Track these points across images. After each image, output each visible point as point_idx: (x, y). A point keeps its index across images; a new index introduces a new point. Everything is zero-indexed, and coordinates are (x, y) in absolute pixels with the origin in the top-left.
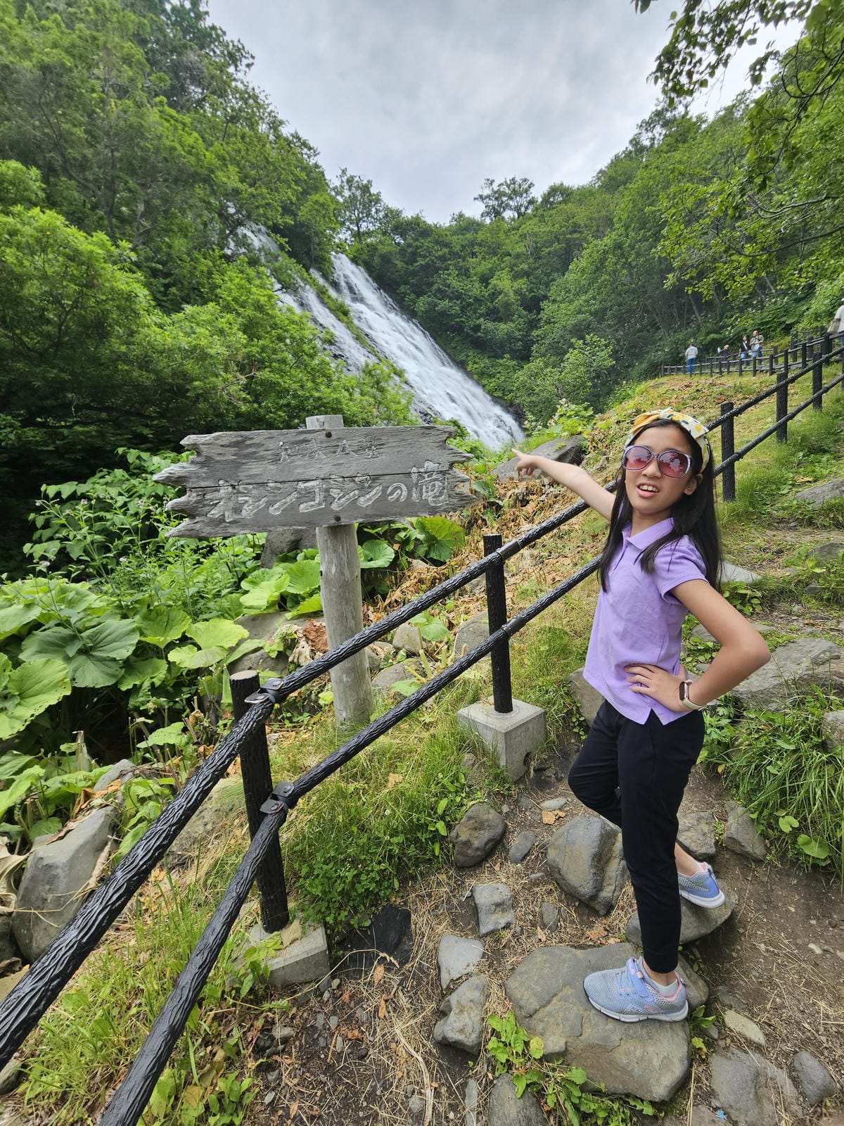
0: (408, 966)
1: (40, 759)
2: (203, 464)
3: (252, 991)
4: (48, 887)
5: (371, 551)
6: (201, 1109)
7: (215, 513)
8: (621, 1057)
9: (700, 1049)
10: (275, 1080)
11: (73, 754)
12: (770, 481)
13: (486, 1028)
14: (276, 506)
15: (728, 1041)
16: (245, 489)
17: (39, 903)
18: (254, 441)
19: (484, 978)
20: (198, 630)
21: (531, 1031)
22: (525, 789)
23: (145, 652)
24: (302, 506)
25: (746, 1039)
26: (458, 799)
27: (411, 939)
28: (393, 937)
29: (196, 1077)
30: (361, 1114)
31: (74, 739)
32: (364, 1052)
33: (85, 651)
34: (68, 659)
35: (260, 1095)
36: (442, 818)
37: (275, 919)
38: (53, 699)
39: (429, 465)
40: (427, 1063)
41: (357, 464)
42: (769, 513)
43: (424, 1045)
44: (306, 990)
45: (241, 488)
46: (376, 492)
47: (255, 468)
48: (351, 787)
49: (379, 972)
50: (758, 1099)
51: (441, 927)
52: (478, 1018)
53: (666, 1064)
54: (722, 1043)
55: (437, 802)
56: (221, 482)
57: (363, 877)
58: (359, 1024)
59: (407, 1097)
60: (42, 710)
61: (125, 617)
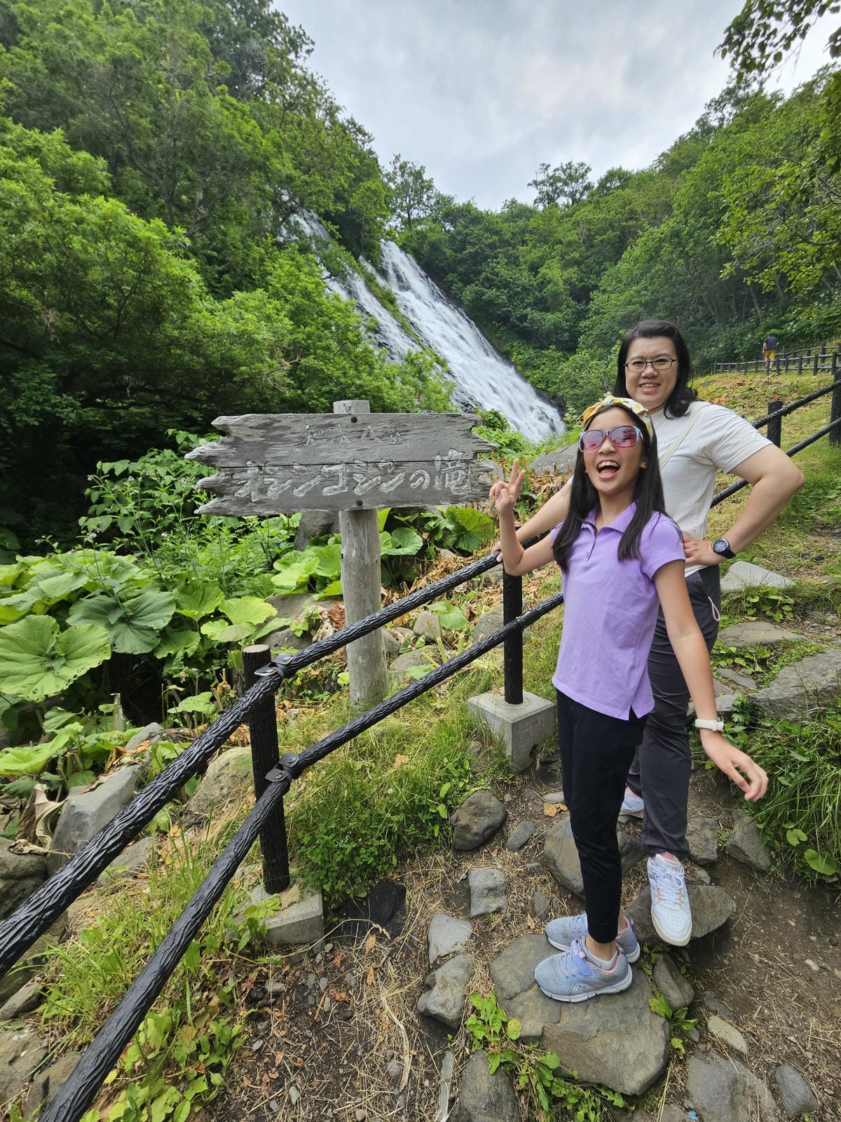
0: (399, 939)
1: (81, 716)
2: (232, 445)
3: (249, 945)
4: (78, 833)
5: (400, 538)
6: (193, 1048)
7: (242, 493)
8: (596, 1048)
9: (678, 1049)
10: (264, 1030)
11: (110, 714)
12: (817, 485)
13: (467, 1005)
14: (300, 489)
15: (709, 1045)
16: (271, 470)
17: (70, 847)
18: (281, 424)
19: (470, 958)
20: (231, 606)
21: (510, 1013)
22: (530, 780)
23: (180, 624)
24: (325, 489)
25: (728, 1045)
26: (461, 785)
27: (404, 914)
28: (387, 909)
29: (190, 1019)
30: (341, 1071)
31: (111, 700)
32: (349, 1015)
33: (126, 620)
34: (110, 626)
35: (249, 1042)
36: (444, 801)
37: (276, 881)
38: (94, 662)
39: (453, 454)
40: (408, 1032)
41: (382, 450)
42: (812, 517)
43: (407, 1015)
44: (300, 950)
45: (267, 469)
46: (398, 479)
47: (281, 451)
48: (359, 765)
49: (370, 942)
50: (733, 1105)
51: (434, 906)
52: (460, 994)
53: (641, 1059)
54: (702, 1047)
55: (439, 785)
56: (249, 463)
57: (363, 851)
58: (347, 987)
59: (386, 1061)
60: (84, 672)
61: (164, 589)
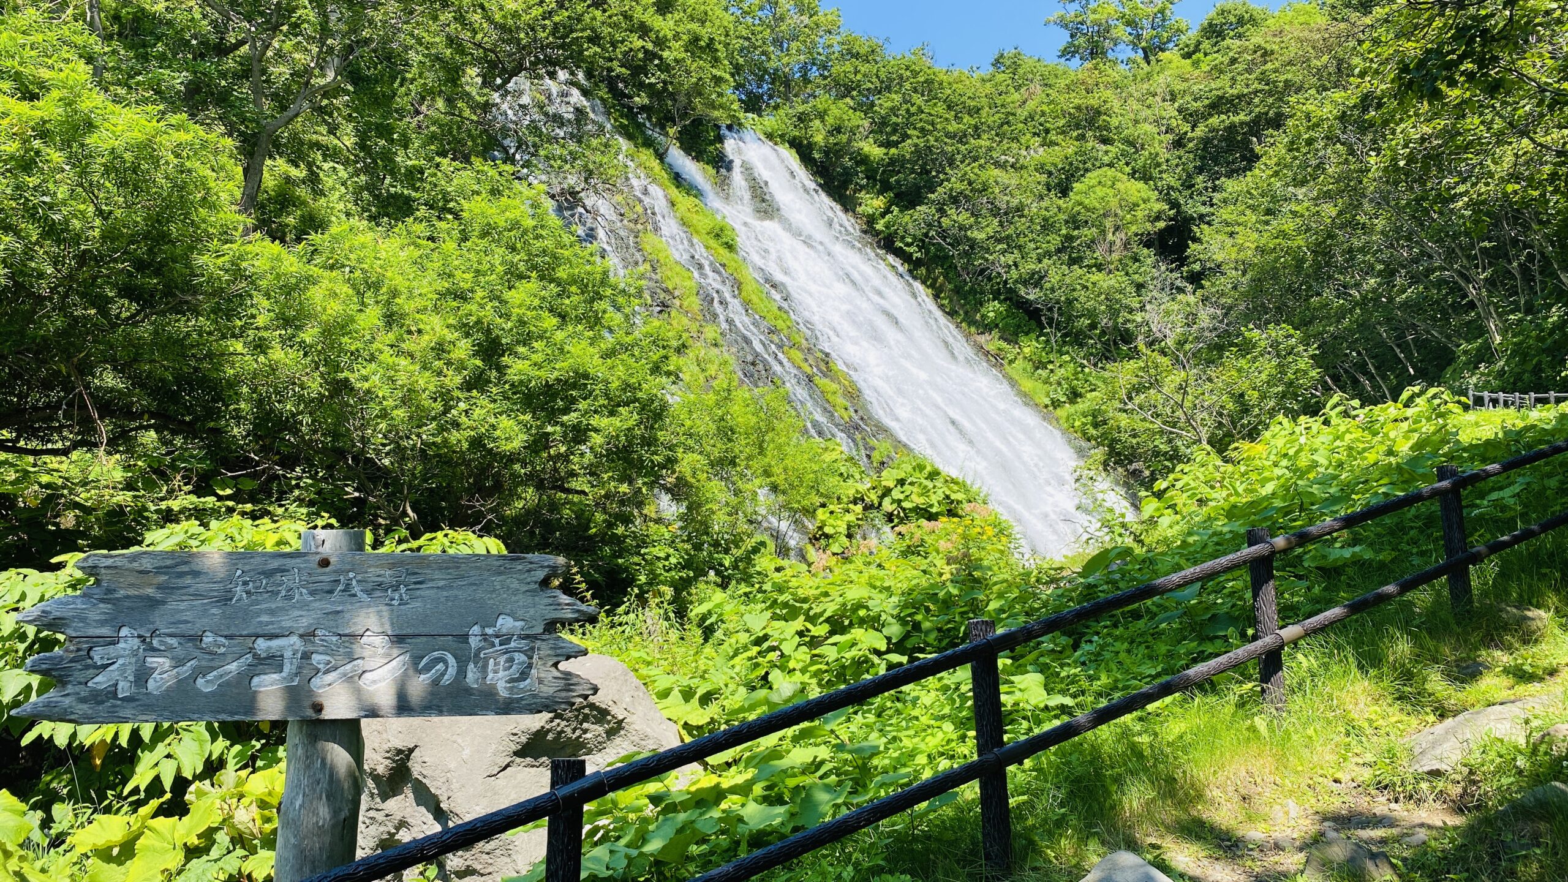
7: (101, 681)
14: (209, 677)
16: (162, 643)
24: (256, 680)
39: (506, 624)
45: (155, 642)
46: (396, 666)
47: (183, 611)
56: (124, 630)
